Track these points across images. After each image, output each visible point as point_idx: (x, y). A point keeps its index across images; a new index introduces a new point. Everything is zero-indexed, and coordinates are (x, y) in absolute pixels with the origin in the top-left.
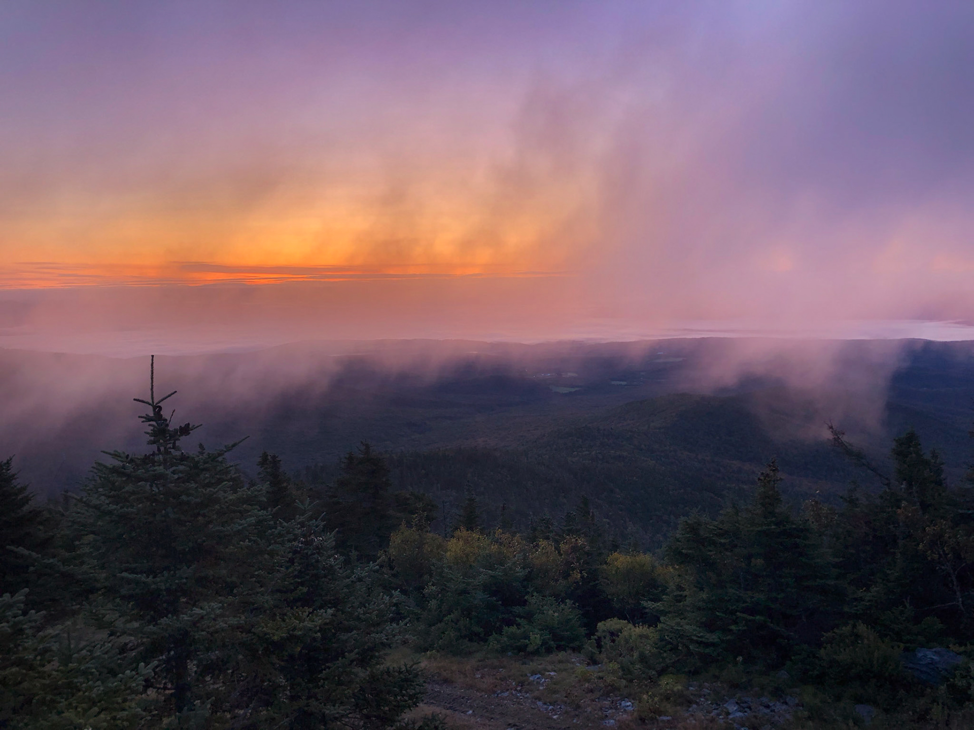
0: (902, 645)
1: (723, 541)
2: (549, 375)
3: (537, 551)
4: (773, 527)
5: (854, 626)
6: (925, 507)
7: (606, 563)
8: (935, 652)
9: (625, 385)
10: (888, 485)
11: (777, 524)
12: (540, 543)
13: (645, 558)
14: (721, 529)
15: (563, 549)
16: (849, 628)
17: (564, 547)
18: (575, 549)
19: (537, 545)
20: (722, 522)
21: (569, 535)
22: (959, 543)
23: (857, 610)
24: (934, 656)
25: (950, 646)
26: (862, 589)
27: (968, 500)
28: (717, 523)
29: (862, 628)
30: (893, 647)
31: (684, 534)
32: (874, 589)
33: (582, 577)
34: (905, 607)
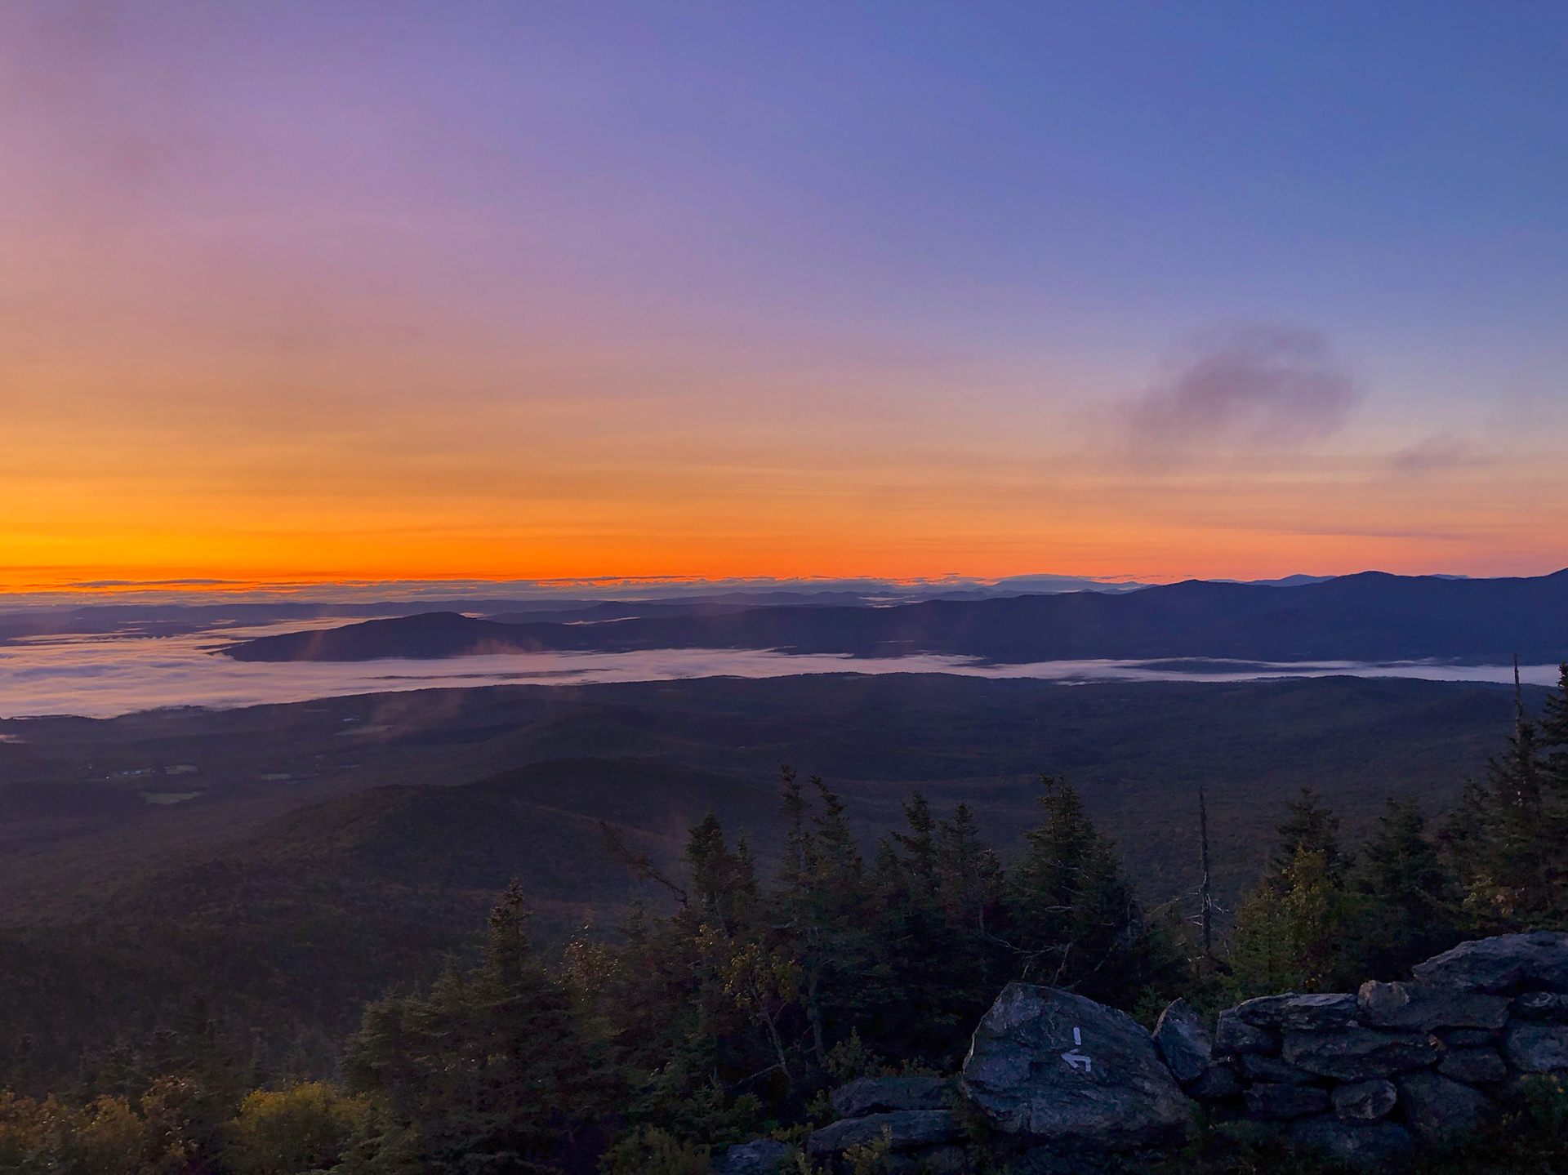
0: (708, 1147)
1: (438, 1035)
2: (139, 772)
3: (94, 1119)
4: (518, 996)
5: (642, 1134)
6: (731, 928)
7: (239, 1114)
8: (754, 1147)
9: (287, 780)
10: (684, 901)
11: (525, 989)
12: (100, 1103)
13: (313, 1090)
14: (435, 1014)
15: (147, 1105)
16: (635, 1138)
17: (147, 1101)
18: (176, 1099)
19: (96, 1109)
20: (439, 1003)
21: (160, 1076)
22: (774, 974)
23: (647, 1107)
24: (752, 1153)
25: (772, 1133)
26: (653, 1072)
27: (784, 908)
28: (429, 1005)
29: (653, 1135)
30: (696, 1154)
31: (374, 1035)
32: (670, 1067)
33: (188, 1152)
34: (711, 1087)
